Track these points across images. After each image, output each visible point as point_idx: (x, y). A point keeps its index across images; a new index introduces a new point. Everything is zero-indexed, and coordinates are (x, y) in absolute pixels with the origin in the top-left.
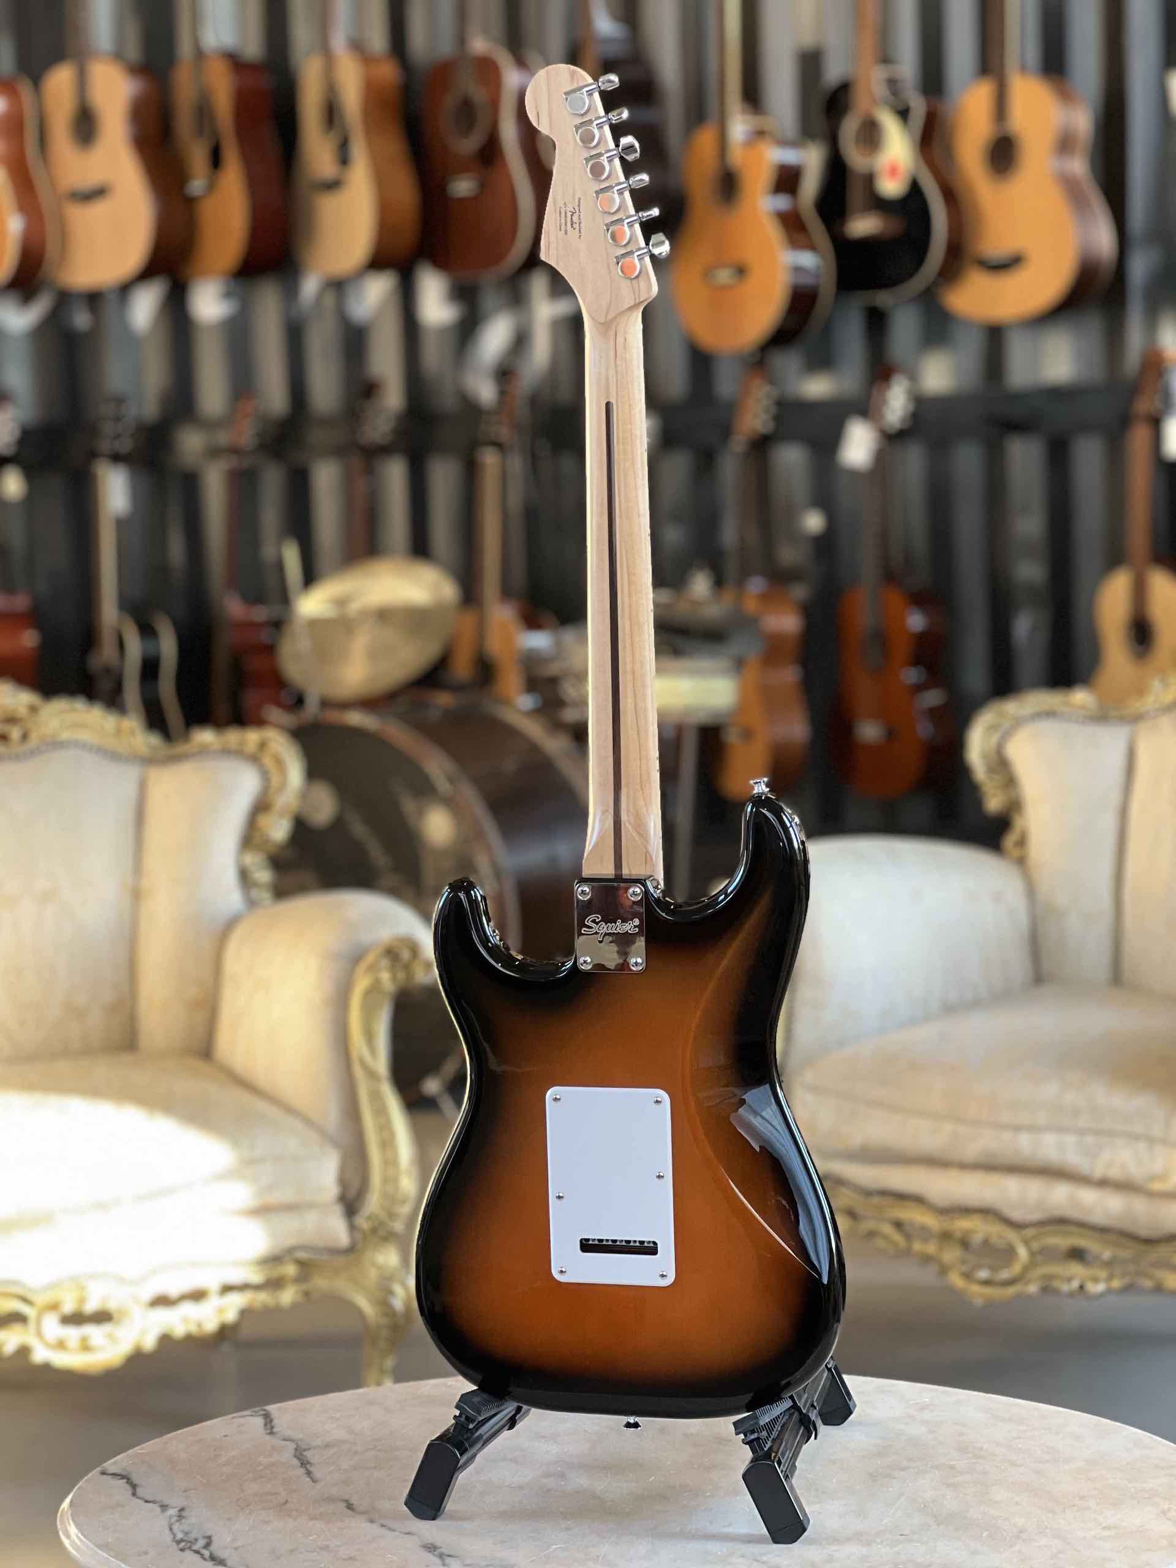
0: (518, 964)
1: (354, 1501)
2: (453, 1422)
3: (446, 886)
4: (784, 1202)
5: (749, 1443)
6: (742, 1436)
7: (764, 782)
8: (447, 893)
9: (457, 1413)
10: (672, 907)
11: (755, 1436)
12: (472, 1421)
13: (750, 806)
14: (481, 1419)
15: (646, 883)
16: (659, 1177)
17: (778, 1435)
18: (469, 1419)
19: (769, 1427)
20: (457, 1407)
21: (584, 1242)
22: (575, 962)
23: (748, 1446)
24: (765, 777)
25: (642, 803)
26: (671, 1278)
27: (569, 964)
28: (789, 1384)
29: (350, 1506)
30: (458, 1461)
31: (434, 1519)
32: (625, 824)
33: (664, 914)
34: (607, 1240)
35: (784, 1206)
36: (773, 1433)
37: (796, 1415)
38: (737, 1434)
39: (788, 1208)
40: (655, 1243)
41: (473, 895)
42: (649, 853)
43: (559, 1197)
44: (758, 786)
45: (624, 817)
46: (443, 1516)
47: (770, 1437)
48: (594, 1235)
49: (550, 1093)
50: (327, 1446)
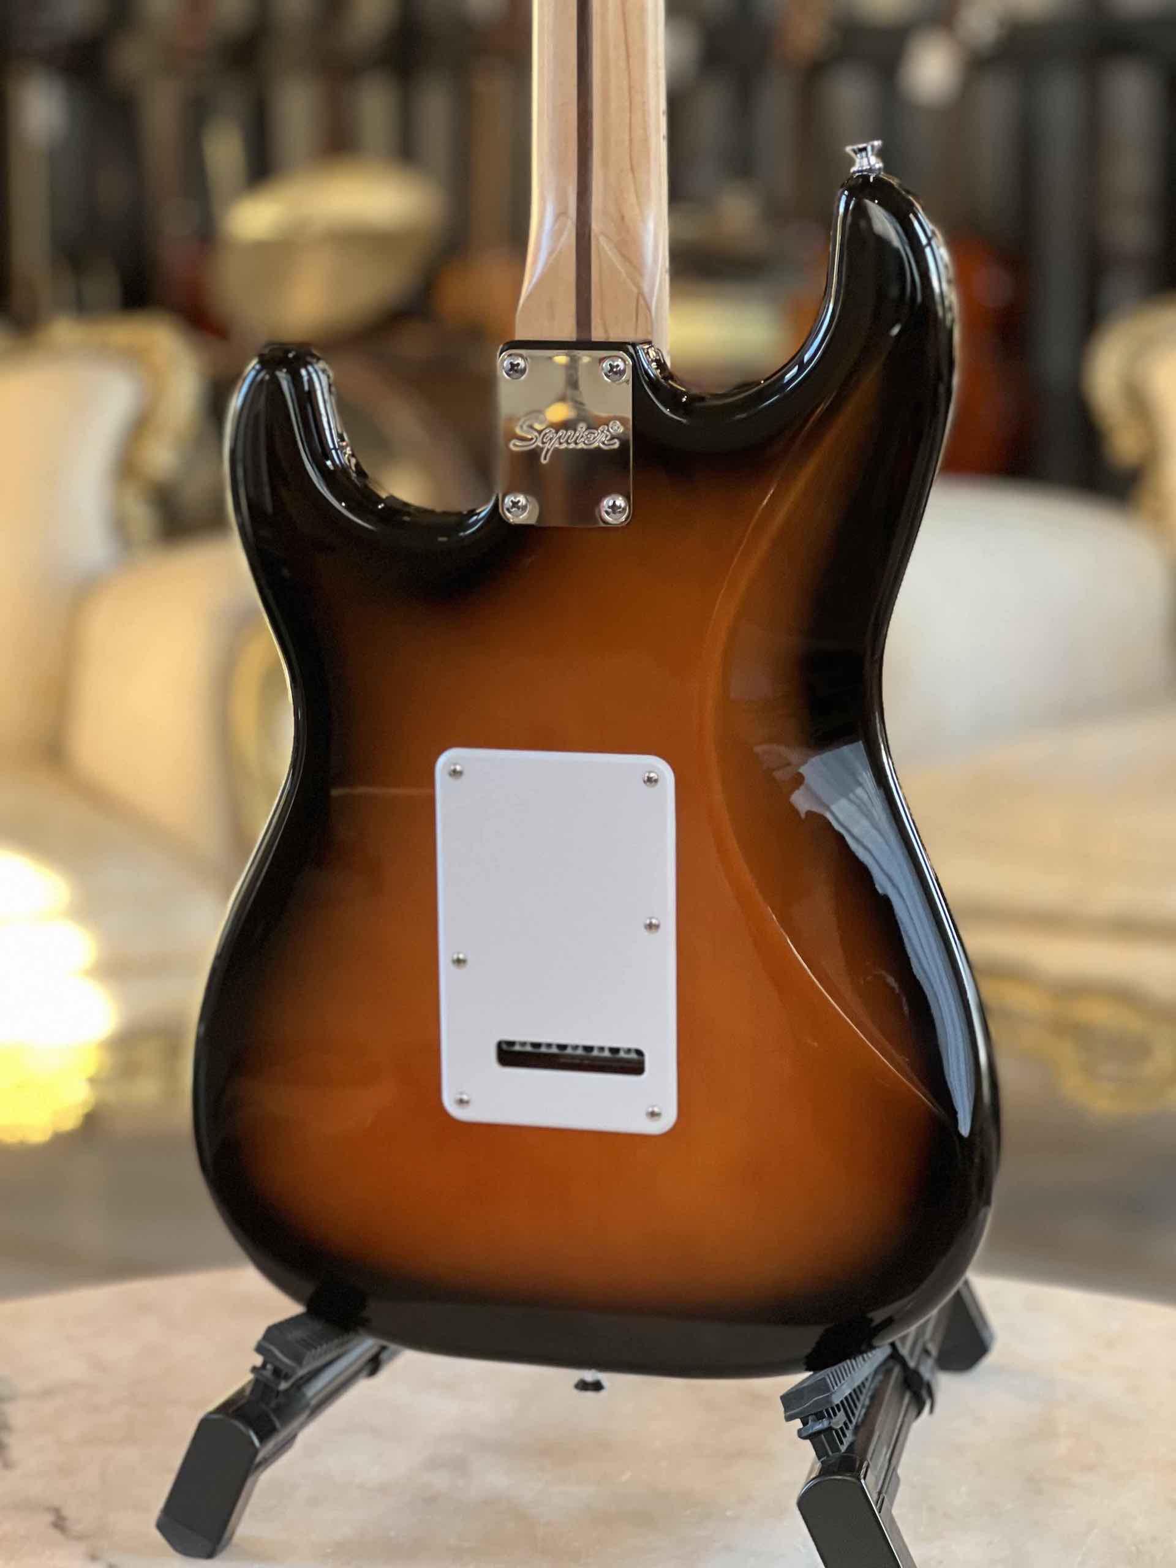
0: (383, 508)
1: (69, 1512)
2: (250, 1377)
3: (250, 360)
4: (891, 980)
5: (813, 1437)
6: (797, 1424)
7: (873, 147)
8: (253, 373)
9: (258, 1360)
10: (684, 400)
11: (824, 1424)
12: (286, 1377)
13: (844, 199)
14: (301, 1372)
15: (636, 352)
16: (651, 927)
17: (865, 1414)
18: (278, 1373)
19: (849, 1405)
20: (259, 1349)
21: (504, 1047)
22: (496, 507)
23: (808, 1442)
24: (877, 139)
25: (632, 198)
26: (669, 1118)
27: (484, 510)
28: (888, 1323)
29: (60, 1523)
30: (256, 1452)
31: (210, 1555)
32: (597, 240)
33: (667, 411)
34: (549, 1045)
35: (892, 989)
36: (857, 1413)
37: (897, 1370)
38: (789, 1418)
39: (897, 991)
40: (639, 1053)
41: (305, 378)
42: (644, 299)
43: (459, 962)
44: (862, 158)
45: (596, 226)
46: (229, 1549)
47: (851, 1422)
48: (524, 1034)
49: (445, 761)
50: (47, 1393)
